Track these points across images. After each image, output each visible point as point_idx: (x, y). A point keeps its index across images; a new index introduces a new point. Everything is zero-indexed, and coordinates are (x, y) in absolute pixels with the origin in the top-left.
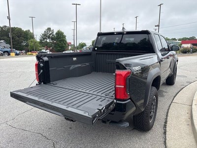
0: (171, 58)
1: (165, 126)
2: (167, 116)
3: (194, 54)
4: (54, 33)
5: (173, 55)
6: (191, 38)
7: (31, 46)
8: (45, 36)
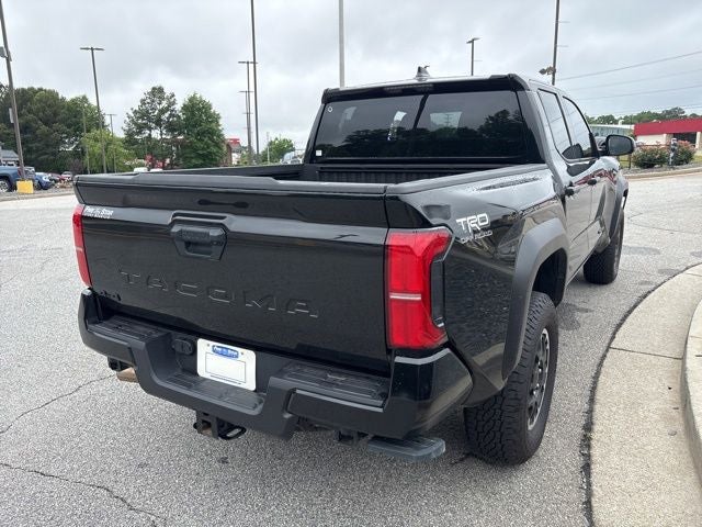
0: (603, 183)
1: (586, 442)
2: (592, 400)
3: (681, 169)
4: (178, 107)
5: (611, 174)
6: (668, 112)
7: (92, 155)
8: (143, 118)
